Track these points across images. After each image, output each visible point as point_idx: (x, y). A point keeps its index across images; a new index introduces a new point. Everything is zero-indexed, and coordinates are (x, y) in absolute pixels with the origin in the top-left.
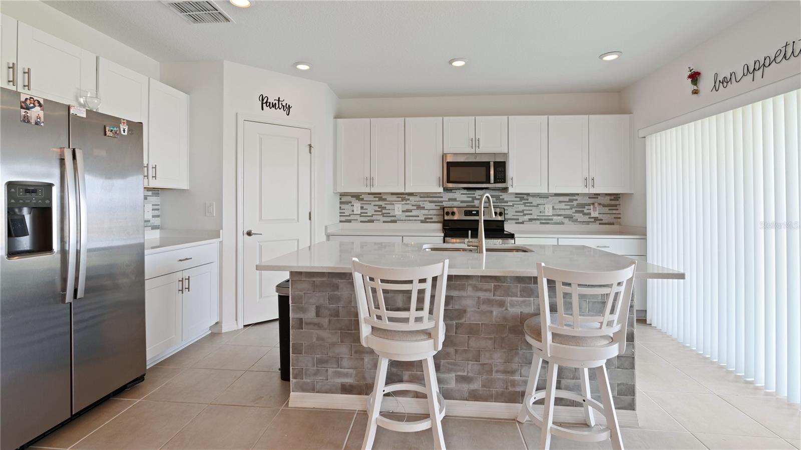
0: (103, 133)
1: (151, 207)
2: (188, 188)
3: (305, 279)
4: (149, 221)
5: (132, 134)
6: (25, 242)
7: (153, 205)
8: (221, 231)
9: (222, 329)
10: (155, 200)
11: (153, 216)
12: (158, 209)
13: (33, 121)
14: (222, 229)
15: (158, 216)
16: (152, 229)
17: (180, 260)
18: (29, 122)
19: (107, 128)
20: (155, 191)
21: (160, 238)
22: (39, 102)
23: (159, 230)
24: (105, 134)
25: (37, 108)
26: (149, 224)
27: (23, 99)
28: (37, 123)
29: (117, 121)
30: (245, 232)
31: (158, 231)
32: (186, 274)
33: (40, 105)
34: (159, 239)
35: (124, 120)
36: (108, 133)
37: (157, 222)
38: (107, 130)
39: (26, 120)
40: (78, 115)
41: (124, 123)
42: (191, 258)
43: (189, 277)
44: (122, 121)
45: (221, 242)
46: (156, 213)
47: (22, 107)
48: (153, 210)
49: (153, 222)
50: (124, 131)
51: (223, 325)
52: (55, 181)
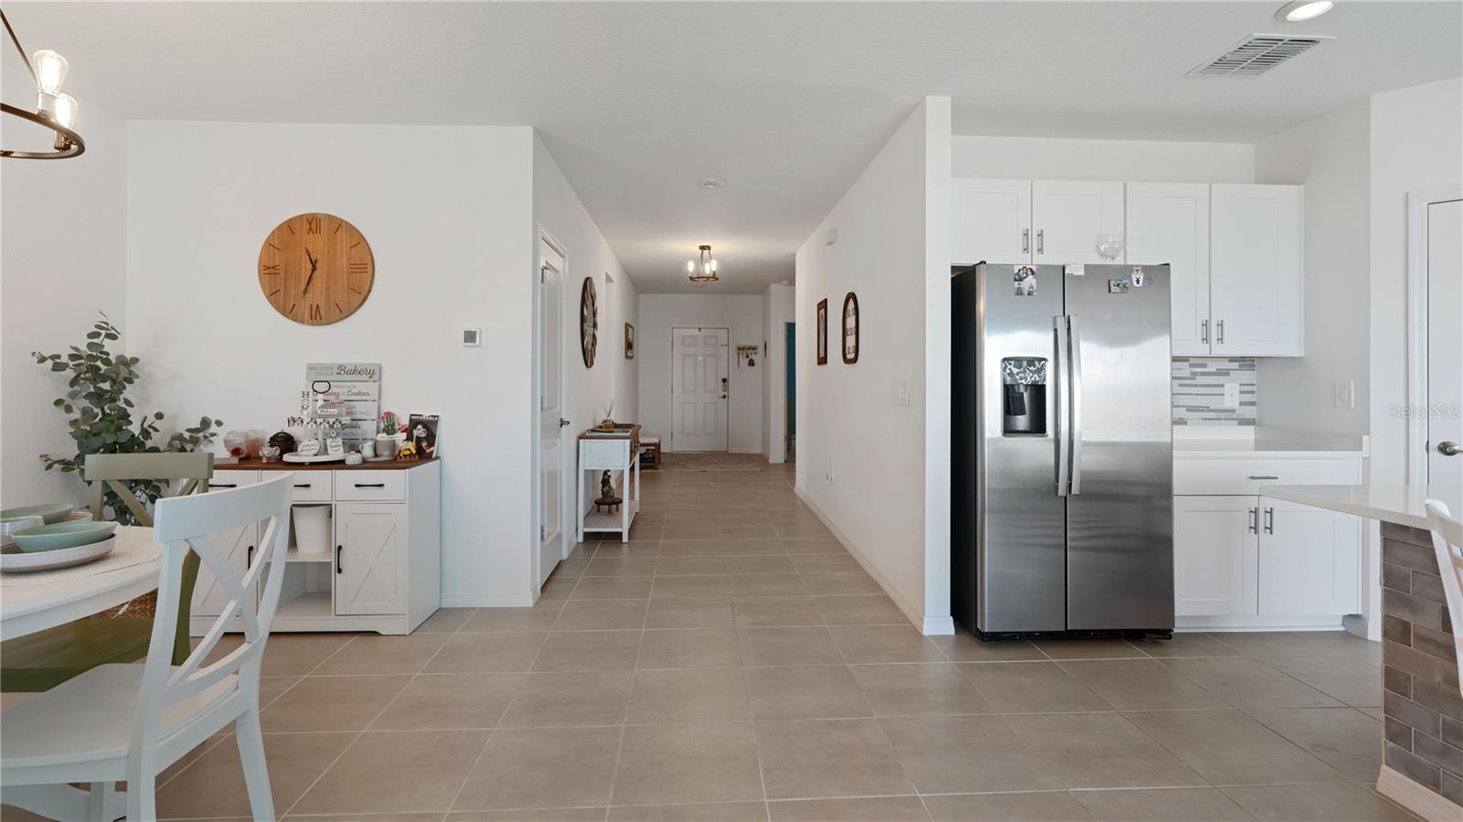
0: (1108, 290)
1: (1237, 387)
2: (1303, 355)
3: (1414, 543)
4: (1234, 411)
5: (1150, 283)
6: (1022, 421)
7: (1241, 385)
8: (1365, 438)
9: (1366, 633)
10: (1248, 376)
11: (1242, 404)
12: (1253, 392)
13: (1026, 292)
14: (1368, 434)
15: (1253, 404)
16: (1240, 424)
17: (1252, 478)
18: (1022, 294)
19: (1112, 283)
20: (1245, 361)
21: (1255, 440)
22: (1031, 270)
23: (1253, 427)
24: (1110, 291)
25: (1031, 277)
26: (1234, 416)
27: (1016, 271)
28: (1029, 294)
29: (1128, 270)
30: (1434, 444)
31: (1251, 428)
32: (1266, 503)
33: (1033, 273)
34: (1253, 442)
35: (1137, 266)
36: (1113, 289)
37: (1249, 412)
38: (1112, 285)
39: (1019, 292)
40: (1075, 274)
41: (1137, 271)
42: (1276, 478)
43: (1271, 509)
44: (1135, 268)
45: (1366, 460)
46: (1248, 398)
47: (1016, 280)
48: (1241, 392)
49: (1242, 412)
50: (1138, 281)
51: (1369, 624)
52: (1050, 355)
